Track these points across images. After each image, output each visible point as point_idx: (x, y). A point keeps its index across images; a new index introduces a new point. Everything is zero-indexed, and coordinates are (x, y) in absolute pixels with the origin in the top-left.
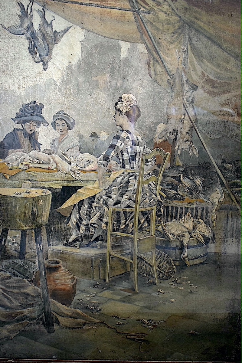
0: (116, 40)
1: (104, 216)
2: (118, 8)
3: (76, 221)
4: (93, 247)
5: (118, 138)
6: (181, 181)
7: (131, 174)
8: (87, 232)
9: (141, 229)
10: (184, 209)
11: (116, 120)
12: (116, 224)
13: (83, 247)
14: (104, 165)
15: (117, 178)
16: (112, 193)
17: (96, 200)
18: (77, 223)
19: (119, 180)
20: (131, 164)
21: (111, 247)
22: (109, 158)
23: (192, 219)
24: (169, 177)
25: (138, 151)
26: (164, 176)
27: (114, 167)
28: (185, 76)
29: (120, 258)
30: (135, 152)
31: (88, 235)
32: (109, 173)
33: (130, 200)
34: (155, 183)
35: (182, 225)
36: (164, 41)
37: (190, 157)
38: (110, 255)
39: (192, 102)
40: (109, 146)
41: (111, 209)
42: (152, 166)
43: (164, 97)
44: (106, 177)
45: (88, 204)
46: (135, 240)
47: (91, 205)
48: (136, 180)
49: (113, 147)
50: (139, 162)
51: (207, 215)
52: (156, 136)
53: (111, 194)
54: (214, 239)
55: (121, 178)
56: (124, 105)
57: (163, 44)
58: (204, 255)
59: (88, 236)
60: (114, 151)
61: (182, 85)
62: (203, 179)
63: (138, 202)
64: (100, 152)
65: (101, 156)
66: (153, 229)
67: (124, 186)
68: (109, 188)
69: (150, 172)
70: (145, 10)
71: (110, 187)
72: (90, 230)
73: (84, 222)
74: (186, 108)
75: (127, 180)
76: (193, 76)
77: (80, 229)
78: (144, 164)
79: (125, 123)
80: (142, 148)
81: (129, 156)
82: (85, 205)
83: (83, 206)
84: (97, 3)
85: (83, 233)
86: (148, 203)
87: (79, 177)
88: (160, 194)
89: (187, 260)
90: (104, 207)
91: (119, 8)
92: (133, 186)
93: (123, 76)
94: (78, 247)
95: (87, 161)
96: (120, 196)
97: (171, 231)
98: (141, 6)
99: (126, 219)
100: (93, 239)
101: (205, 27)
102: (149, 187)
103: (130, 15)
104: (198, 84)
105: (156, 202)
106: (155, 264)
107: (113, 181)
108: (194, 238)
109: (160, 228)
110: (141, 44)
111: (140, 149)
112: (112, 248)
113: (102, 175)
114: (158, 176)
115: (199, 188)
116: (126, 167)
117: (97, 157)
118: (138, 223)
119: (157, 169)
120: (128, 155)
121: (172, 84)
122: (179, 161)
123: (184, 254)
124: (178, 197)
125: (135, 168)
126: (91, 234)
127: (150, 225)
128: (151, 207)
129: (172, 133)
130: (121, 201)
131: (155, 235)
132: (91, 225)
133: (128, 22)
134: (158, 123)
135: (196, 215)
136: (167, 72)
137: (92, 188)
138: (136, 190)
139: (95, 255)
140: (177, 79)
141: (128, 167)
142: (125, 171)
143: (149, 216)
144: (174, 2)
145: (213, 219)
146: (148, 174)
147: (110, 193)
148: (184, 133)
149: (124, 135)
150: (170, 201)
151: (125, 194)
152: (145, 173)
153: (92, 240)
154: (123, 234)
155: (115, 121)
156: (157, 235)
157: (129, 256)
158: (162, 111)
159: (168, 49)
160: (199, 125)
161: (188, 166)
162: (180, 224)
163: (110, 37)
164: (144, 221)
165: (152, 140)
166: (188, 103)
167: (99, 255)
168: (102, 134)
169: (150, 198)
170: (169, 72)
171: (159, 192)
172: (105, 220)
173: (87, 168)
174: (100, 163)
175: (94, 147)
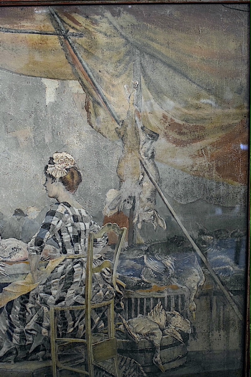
0: (38, 78)
1: (44, 319)
2: (36, 32)
3: (6, 329)
4: (33, 360)
5: (52, 214)
6: (145, 264)
7: (75, 261)
8: (22, 342)
9: (95, 331)
10: (152, 300)
11: (48, 190)
12: (61, 328)
13: (18, 361)
14: (37, 252)
15: (57, 267)
16: (52, 287)
17: (31, 299)
18: (7, 331)
19: (60, 269)
20: (75, 248)
21: (57, 358)
22: (42, 242)
23: (163, 312)
24: (128, 260)
25: (82, 229)
26: (122, 258)
27: (51, 253)
28: (140, 121)
29: (71, 371)
30: (78, 231)
31: (24, 345)
32: (45, 261)
33: (76, 294)
34: (109, 270)
35: (151, 321)
36: (106, 74)
37: (155, 231)
38: (57, 368)
39: (153, 156)
40: (42, 225)
41: (53, 308)
42: (103, 247)
43: (113, 153)
44: (41, 267)
45: (20, 305)
46: (89, 345)
47: (24, 306)
48: (84, 268)
49: (47, 226)
50: (85, 243)
51: (183, 305)
52: (106, 206)
53: (51, 289)
54: (194, 334)
55: (63, 267)
56: (57, 168)
57: (106, 79)
58: (183, 356)
59: (25, 347)
60: (48, 232)
61: (137, 134)
62: (174, 258)
63: (88, 297)
64: (30, 234)
65: (31, 241)
66: (112, 329)
67: (67, 277)
68: (46, 281)
69: (101, 255)
70: (75, 31)
71: (49, 280)
72: (27, 339)
73: (17, 329)
74: (145, 166)
75: (70, 268)
76: (151, 121)
77: (13, 338)
78: (93, 245)
79: (60, 192)
80: (87, 225)
81: (70, 237)
82: (16, 307)
83: (13, 308)
84: (5, 26)
85: (17, 343)
86: (102, 296)
87: (4, 270)
88: (117, 283)
89: (161, 365)
90: (42, 307)
91: (38, 32)
92: (80, 276)
93: (52, 128)
94: (12, 362)
95: (13, 249)
96: (63, 291)
97: (137, 330)
98: (69, 27)
99: (74, 320)
100: (32, 350)
101: (163, 50)
102: (102, 275)
103: (54, 41)
104: (158, 132)
105: (113, 294)
106: (119, 373)
107: (52, 273)
108: (168, 336)
109: (121, 327)
110: (74, 81)
111: (85, 226)
112: (59, 358)
113: (36, 266)
114: (114, 261)
115: (171, 270)
116: (68, 252)
117: (25, 242)
118: (91, 323)
119: (110, 251)
120: (69, 235)
121: (122, 134)
122: (141, 237)
123: (156, 357)
124: (143, 285)
125: (80, 253)
126: (29, 344)
127: (107, 325)
128: (107, 302)
129: (127, 201)
130: (65, 298)
131: (115, 336)
132: (27, 332)
133: (53, 50)
134: (107, 189)
135: (168, 306)
136: (114, 117)
137: (23, 284)
138: (84, 281)
139: (37, 369)
140: (129, 126)
141: (70, 251)
142: (67, 257)
143: (106, 313)
144: (116, 17)
145: (192, 308)
146: (98, 259)
147: (49, 288)
148: (144, 199)
149: (61, 209)
150: (132, 291)
151: (70, 288)
152: (94, 257)
153: (30, 352)
154: (72, 339)
155: (46, 191)
156: (118, 336)
157: (83, 366)
158: (112, 173)
159: (113, 85)
160: (163, 187)
161: (153, 243)
162: (148, 320)
163: (28, 74)
164: (99, 320)
165: (101, 212)
166: (146, 158)
167: (42, 369)
168: (29, 210)
169: (105, 290)
170: (116, 117)
171: (116, 281)
172: (45, 324)
173: (14, 258)
174: (31, 250)
175: (21, 228)
